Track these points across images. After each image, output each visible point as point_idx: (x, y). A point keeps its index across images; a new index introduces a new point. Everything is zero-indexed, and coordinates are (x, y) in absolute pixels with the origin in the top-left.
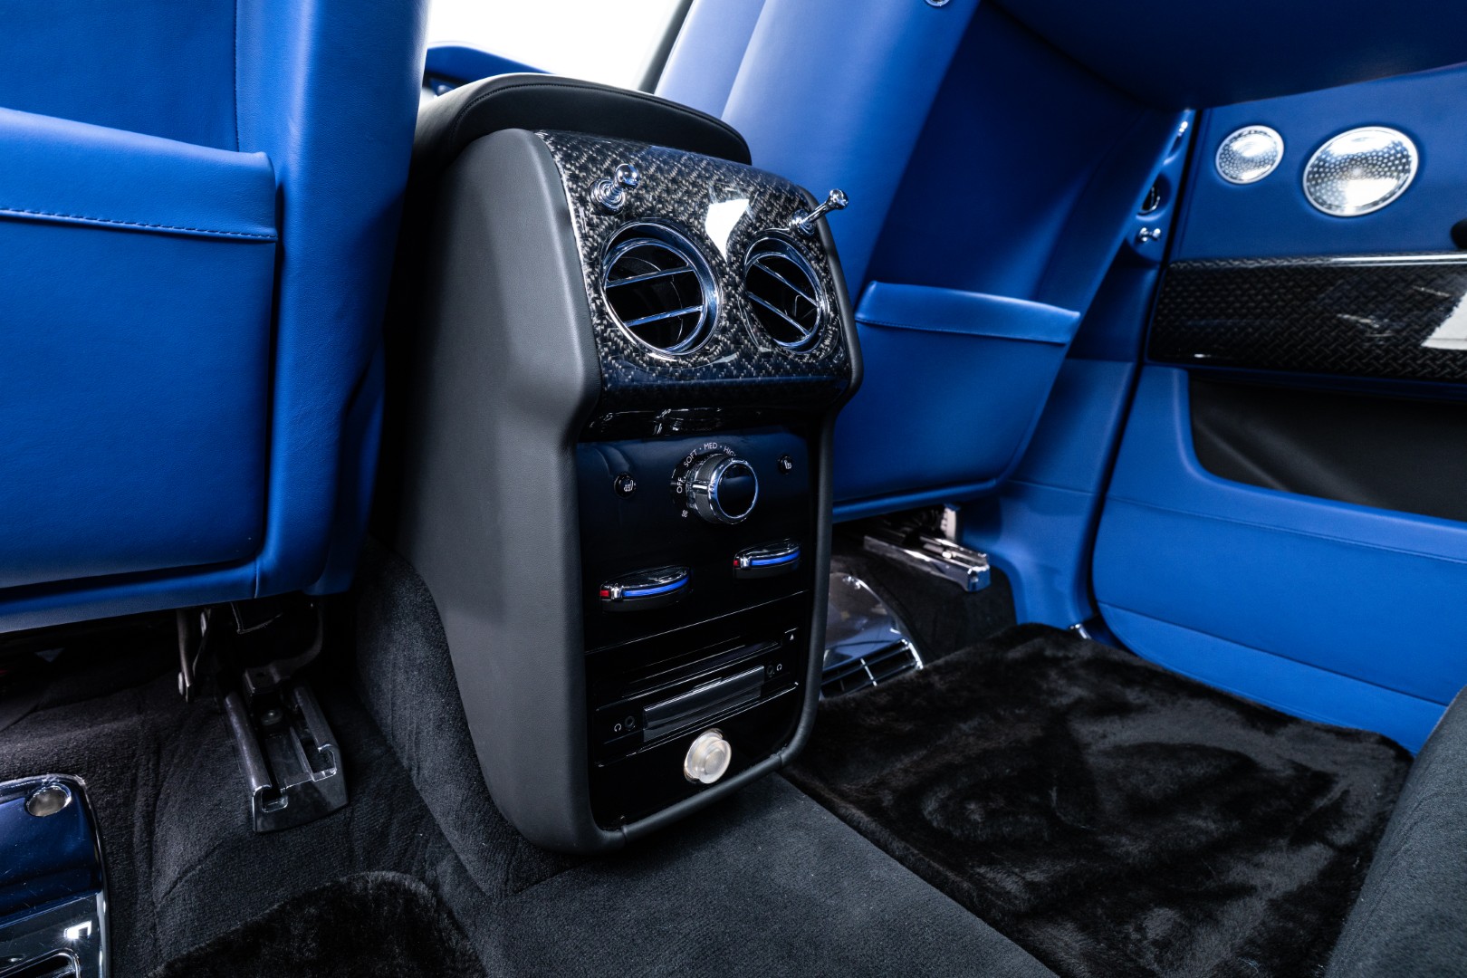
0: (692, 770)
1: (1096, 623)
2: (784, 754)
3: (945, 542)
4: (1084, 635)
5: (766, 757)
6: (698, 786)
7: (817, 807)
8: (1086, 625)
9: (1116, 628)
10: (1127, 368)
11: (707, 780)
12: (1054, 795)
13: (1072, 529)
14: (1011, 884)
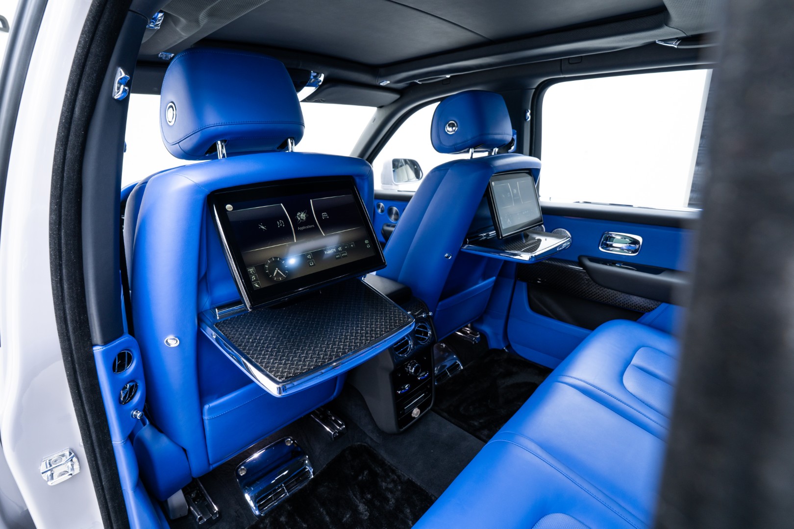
0: (413, 415)
1: (509, 346)
2: (430, 408)
3: (468, 329)
4: (506, 351)
5: (426, 409)
6: (414, 418)
7: (437, 415)
8: (506, 348)
9: (514, 348)
10: (512, 281)
11: (416, 417)
12: (489, 401)
13: (502, 322)
14: (476, 423)
